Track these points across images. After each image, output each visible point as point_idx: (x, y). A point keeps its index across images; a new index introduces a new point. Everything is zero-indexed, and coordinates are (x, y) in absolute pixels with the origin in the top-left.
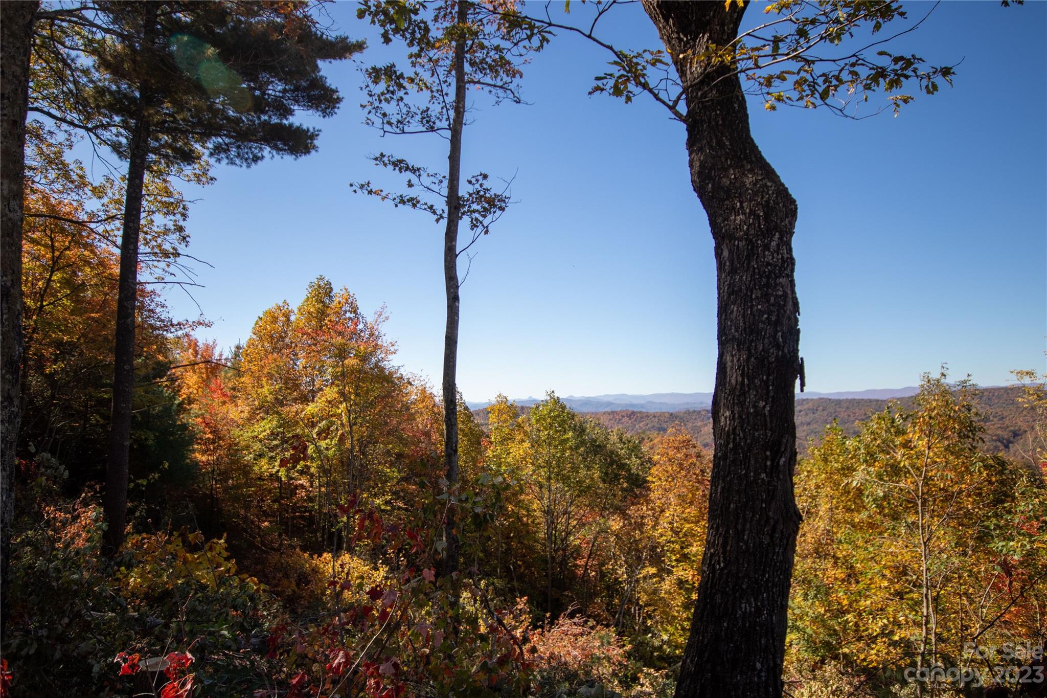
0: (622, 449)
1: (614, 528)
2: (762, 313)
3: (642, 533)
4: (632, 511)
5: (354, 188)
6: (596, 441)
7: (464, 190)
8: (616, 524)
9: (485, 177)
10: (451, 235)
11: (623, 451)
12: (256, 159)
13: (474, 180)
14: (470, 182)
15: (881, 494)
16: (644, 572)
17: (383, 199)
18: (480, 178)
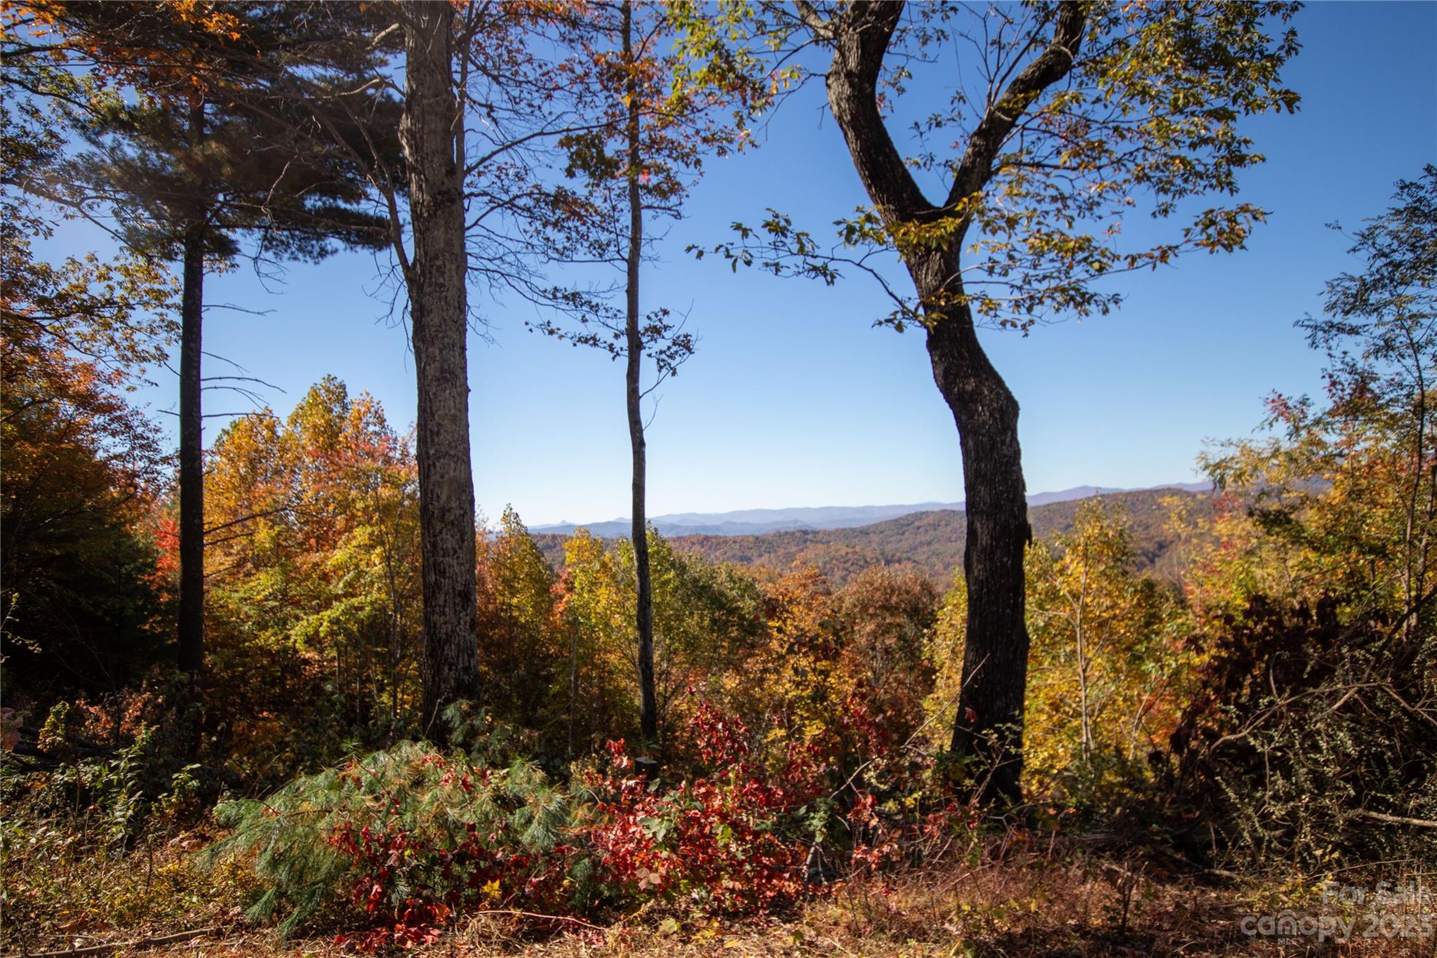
0: (732, 589)
1: (728, 687)
2: (1002, 492)
3: (762, 689)
4: (749, 664)
5: (529, 327)
6: (698, 581)
7: (642, 323)
8: (730, 682)
9: (666, 312)
10: (633, 375)
11: (734, 592)
12: (323, 253)
13: (652, 316)
14: (649, 318)
15: (1042, 624)
16: (771, 736)
17: (561, 337)
18: (660, 314)
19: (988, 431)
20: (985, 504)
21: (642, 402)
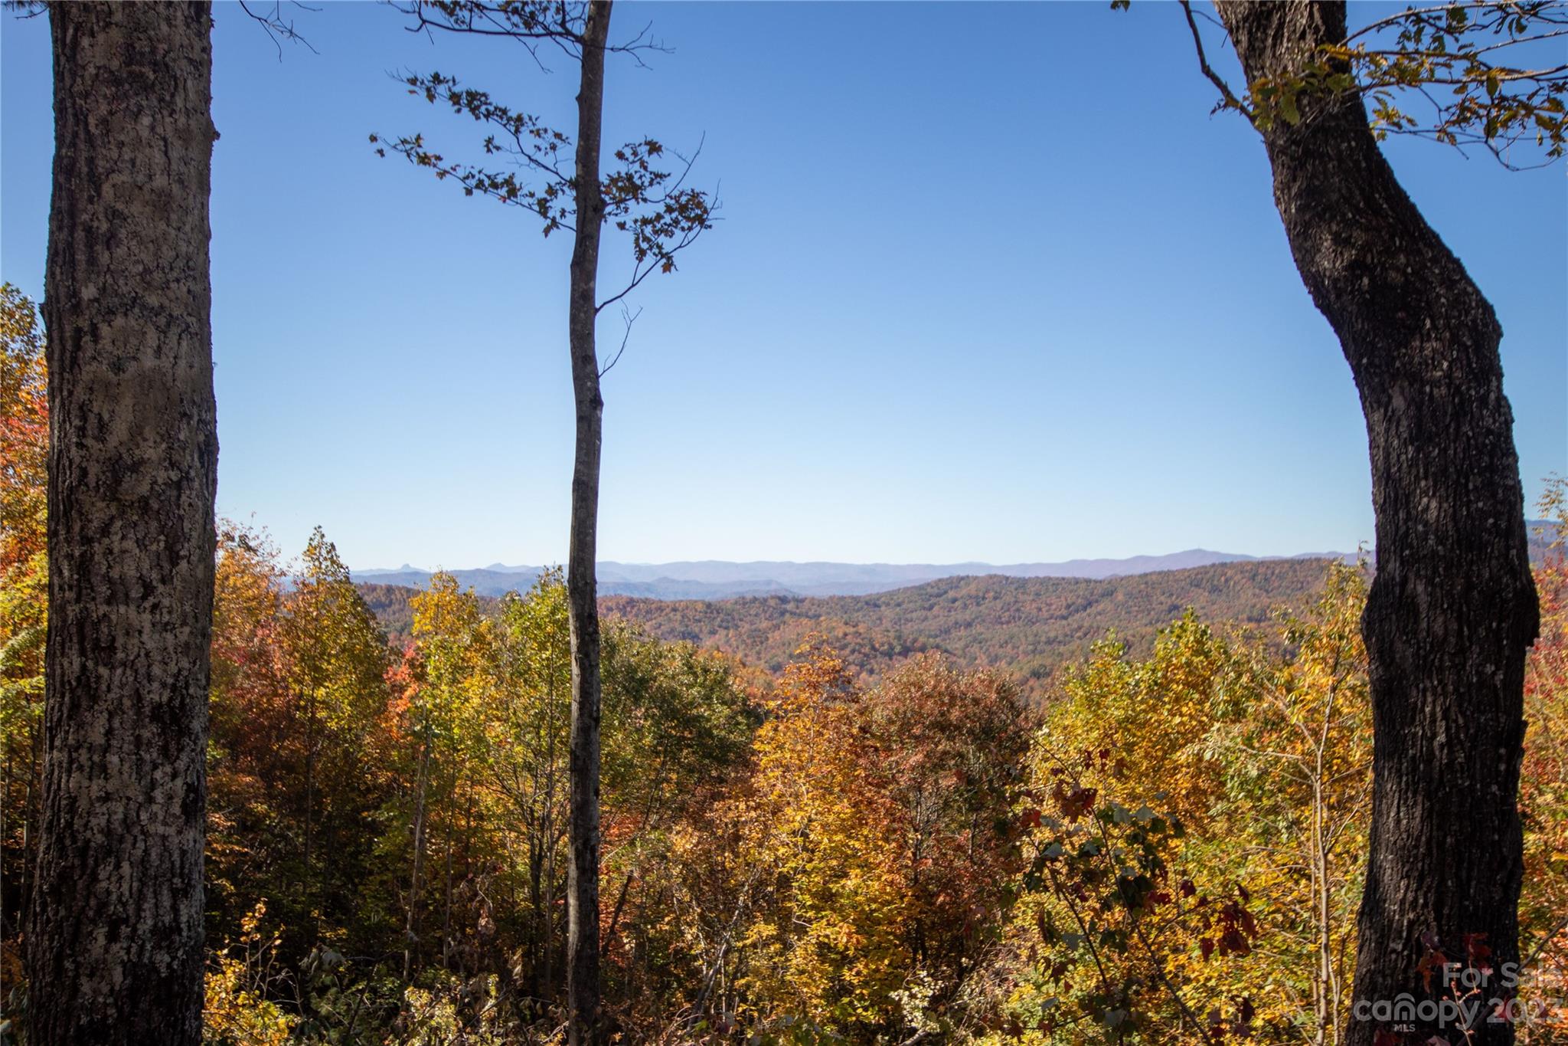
0: (690, 686)
1: (679, 850)
4: (716, 812)
5: (379, 145)
6: (636, 671)
7: (608, 167)
8: (683, 841)
9: (654, 148)
10: (584, 266)
11: (694, 691)
13: (628, 152)
14: (620, 155)
15: (1254, 773)
16: (752, 936)
17: (442, 174)
18: (644, 149)
19: (1448, 375)
20: (1440, 541)
21: (599, 320)
